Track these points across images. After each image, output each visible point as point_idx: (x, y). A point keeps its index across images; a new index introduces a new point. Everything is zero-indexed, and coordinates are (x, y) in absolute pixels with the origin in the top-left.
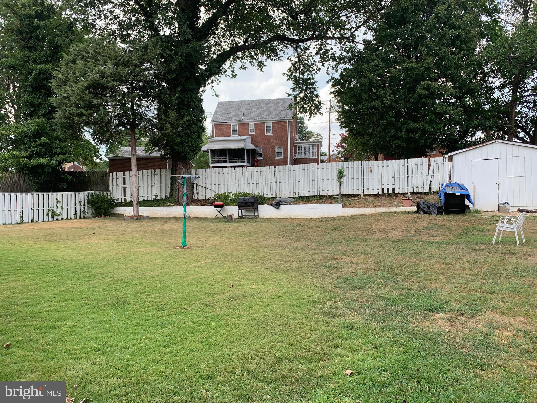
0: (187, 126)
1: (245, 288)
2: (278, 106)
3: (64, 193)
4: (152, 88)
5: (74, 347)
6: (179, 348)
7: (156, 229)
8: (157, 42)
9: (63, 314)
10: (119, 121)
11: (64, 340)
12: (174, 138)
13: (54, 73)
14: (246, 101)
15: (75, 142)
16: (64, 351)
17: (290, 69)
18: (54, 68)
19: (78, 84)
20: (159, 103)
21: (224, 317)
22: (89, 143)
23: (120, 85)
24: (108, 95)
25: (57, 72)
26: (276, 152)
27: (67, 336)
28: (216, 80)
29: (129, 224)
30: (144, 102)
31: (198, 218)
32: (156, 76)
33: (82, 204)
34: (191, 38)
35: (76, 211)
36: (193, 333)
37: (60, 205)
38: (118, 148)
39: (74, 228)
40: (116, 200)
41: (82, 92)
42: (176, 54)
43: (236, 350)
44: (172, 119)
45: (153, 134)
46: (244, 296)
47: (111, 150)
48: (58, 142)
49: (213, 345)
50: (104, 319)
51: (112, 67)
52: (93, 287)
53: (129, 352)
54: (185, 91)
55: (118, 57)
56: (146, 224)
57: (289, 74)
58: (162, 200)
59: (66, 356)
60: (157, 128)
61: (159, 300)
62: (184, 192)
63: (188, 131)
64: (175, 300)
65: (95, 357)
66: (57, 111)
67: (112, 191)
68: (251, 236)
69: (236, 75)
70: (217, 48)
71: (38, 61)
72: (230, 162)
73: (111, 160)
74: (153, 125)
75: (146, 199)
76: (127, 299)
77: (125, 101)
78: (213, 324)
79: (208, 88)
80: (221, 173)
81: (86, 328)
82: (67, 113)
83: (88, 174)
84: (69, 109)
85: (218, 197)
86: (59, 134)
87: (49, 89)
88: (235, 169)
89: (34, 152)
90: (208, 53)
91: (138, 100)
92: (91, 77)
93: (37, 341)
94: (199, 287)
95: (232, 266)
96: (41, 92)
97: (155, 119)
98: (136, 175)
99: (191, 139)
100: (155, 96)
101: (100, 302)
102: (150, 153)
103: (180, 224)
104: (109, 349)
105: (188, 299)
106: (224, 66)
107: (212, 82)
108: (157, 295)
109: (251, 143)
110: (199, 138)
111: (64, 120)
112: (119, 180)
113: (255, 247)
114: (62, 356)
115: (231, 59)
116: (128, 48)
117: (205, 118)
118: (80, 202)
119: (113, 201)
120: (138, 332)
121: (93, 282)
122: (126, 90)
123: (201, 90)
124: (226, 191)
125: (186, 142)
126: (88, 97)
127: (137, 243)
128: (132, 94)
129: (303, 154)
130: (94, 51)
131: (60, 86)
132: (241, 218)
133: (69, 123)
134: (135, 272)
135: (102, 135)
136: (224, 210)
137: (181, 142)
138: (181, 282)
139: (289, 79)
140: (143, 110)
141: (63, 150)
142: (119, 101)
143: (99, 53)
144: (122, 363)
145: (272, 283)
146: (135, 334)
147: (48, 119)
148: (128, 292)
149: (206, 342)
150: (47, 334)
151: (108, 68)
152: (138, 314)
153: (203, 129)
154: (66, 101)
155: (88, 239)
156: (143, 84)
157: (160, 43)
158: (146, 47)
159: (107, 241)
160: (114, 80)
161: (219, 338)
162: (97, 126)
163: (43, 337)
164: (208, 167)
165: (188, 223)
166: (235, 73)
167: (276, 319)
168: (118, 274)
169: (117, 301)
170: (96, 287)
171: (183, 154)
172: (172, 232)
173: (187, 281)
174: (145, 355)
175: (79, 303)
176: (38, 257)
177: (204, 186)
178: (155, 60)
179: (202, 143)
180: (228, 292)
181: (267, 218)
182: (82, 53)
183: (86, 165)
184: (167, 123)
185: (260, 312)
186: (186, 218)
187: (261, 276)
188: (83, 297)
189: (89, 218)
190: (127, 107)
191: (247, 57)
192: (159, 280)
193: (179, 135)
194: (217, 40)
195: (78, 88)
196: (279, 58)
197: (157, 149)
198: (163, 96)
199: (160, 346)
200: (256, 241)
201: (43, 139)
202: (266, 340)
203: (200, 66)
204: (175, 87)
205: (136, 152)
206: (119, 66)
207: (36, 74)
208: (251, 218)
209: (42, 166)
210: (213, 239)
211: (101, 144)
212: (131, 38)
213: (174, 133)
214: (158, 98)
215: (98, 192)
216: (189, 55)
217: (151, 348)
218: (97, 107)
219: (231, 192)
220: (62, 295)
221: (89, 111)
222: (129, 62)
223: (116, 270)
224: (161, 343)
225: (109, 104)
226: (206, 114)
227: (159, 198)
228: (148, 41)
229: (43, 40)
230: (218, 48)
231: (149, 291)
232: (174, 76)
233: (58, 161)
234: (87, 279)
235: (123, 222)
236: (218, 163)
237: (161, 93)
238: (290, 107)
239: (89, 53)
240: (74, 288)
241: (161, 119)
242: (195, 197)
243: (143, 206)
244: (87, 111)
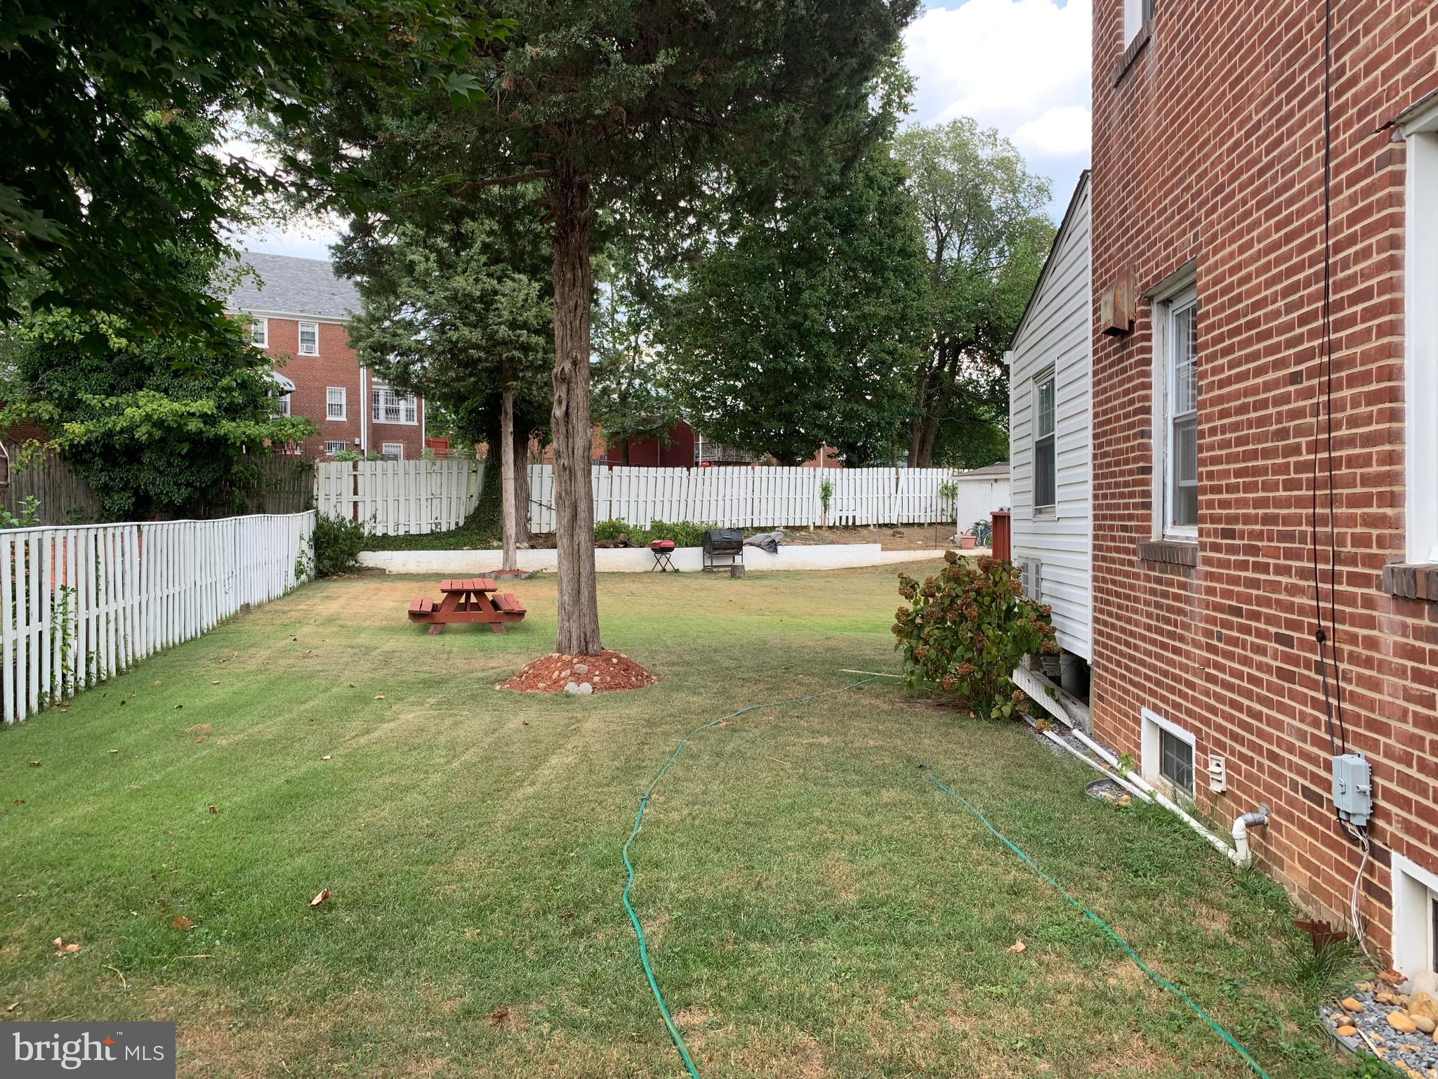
26: (328, 402)
58: (453, 532)
67: (321, 509)
75: (412, 532)
112: (343, 483)
129: (382, 413)
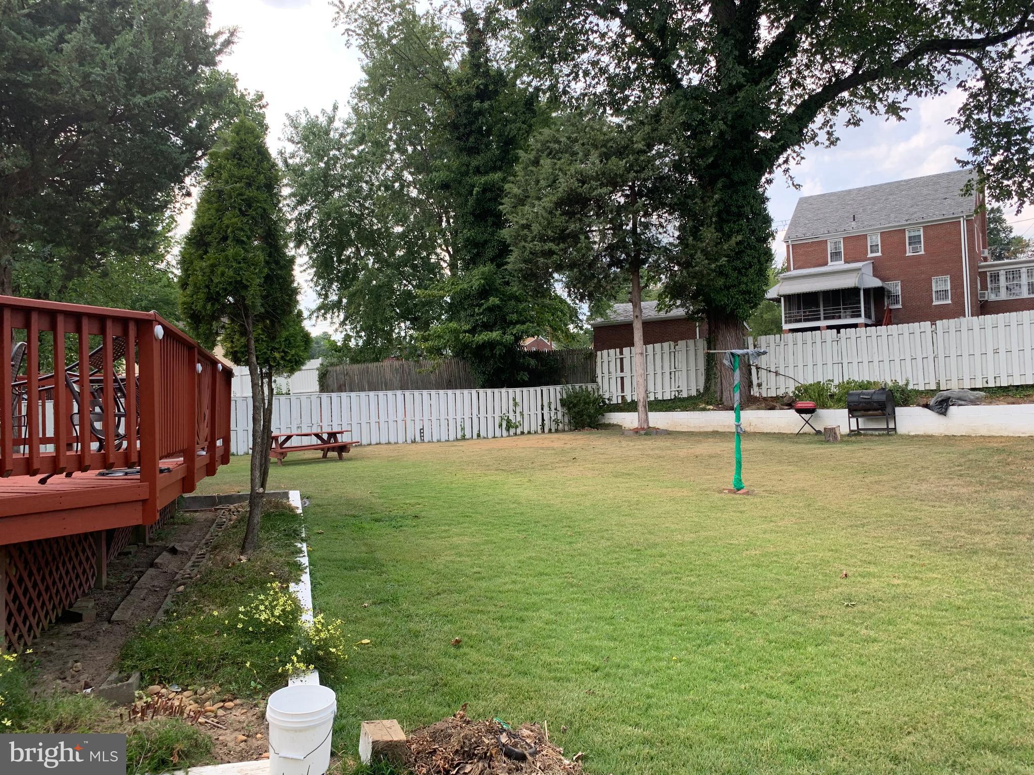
0: (737, 253)
1: (875, 583)
2: (936, 191)
3: (525, 389)
4: (668, 190)
5: (556, 659)
6: (743, 686)
7: (682, 453)
8: (678, 103)
9: (535, 598)
10: (612, 257)
11: (539, 643)
12: (712, 280)
13: (507, 186)
14: (859, 190)
15: (540, 301)
16: (540, 663)
17: (964, 108)
18: (505, 178)
19: (544, 199)
20: (681, 216)
21: (833, 638)
22: (562, 301)
23: (611, 192)
24: (592, 213)
25: (511, 185)
26: (934, 289)
27: (543, 638)
28: (795, 155)
29: (632, 444)
30: (655, 217)
31: (763, 434)
32: (676, 166)
33: (553, 407)
34: (742, 80)
35: (543, 420)
36: (770, 662)
37: (518, 410)
38: (610, 306)
39: (542, 448)
40: (608, 399)
41: (550, 213)
42: (713, 118)
43: (865, 709)
44: (708, 244)
45: (671, 275)
46: (875, 600)
47: (596, 310)
48: (513, 302)
49: (814, 693)
50: (601, 615)
51: (597, 162)
52: (580, 555)
53: (651, 680)
54: (732, 186)
55: (608, 141)
56: (662, 444)
57: (963, 119)
58: (690, 398)
59: (545, 673)
60: (678, 264)
61: (698, 589)
62: (736, 382)
63: (738, 263)
64: (730, 593)
65: (592, 681)
66: (511, 251)
67: (600, 384)
68: (880, 473)
69: (838, 139)
70: (796, 92)
71: (482, 169)
72: (826, 318)
73: (597, 329)
74: (671, 259)
75: (660, 398)
76: (640, 582)
77: (622, 221)
78: (809, 649)
79: (778, 173)
80: (809, 342)
81: (572, 627)
82: (527, 253)
83: (561, 356)
84: (531, 245)
85: (804, 391)
86: (515, 289)
87: (499, 215)
88: (838, 332)
89: (479, 322)
90: (778, 104)
91: (643, 216)
92: (564, 184)
93: (498, 640)
94: (774, 571)
95: (842, 533)
96: (486, 221)
97: (676, 246)
98: (642, 354)
99: (745, 279)
100: (676, 204)
101: (592, 583)
102: (667, 312)
103: (726, 444)
104: (614, 670)
105: (754, 594)
106: (811, 126)
107: (786, 162)
108: (693, 580)
109: (875, 275)
110: (761, 275)
111: (523, 266)
112: (612, 364)
113: (892, 496)
114: (539, 672)
115: (826, 109)
116: (624, 122)
117: (773, 234)
118: (550, 403)
119: (604, 402)
120: (663, 646)
121: (579, 545)
122: (622, 200)
123: (763, 179)
124: (820, 379)
125: (734, 286)
126: (559, 220)
127: (648, 478)
128: (633, 206)
129: (1003, 291)
130: (569, 138)
131: (515, 207)
132: (855, 435)
133: (531, 269)
134: (650, 533)
135: (584, 286)
136: (818, 417)
137: (725, 287)
138: (738, 558)
139: (962, 130)
140: (654, 233)
141: (521, 315)
142: (611, 221)
143: (576, 140)
144: (638, 700)
145: (939, 576)
146: (657, 649)
147: (499, 266)
148: (640, 570)
149: (798, 683)
150: (513, 631)
151: (592, 164)
152: (660, 612)
153: (768, 256)
154: (526, 231)
155: (564, 469)
156: (653, 184)
157: (682, 103)
158: (656, 116)
159: (597, 472)
160: (602, 185)
161: (825, 679)
162: (575, 270)
163: (507, 635)
164: (780, 330)
165: (745, 445)
166: (836, 135)
167: (954, 655)
168: (619, 534)
169: (621, 584)
170: (584, 555)
171: (728, 310)
172: (712, 461)
173: (750, 558)
174: (679, 690)
175: (559, 581)
176: (491, 497)
177: (773, 369)
178: (674, 136)
179: (767, 285)
180: (837, 587)
181: (916, 436)
182: (549, 144)
183: (558, 340)
184: (699, 252)
185: (913, 636)
186: (740, 434)
187: (911, 560)
188: (564, 570)
189: (564, 431)
190: (626, 230)
191: (862, 97)
192: (695, 551)
193: (721, 272)
194: (794, 76)
195: (544, 207)
196: (936, 89)
197: (679, 302)
198: (689, 201)
199: (706, 677)
200: (894, 484)
201: (491, 299)
202: (932, 697)
203: (762, 134)
204: (712, 182)
205: (641, 311)
206: (610, 158)
207: (478, 192)
208: (879, 435)
209: (491, 345)
210: (796, 477)
211: (581, 301)
212: (629, 103)
213: (711, 270)
214: (680, 207)
215: (577, 386)
216: (739, 116)
217: (689, 679)
218: (575, 237)
219: (832, 381)
220: (532, 564)
221: (562, 246)
222: (628, 146)
223: (616, 528)
224: (709, 673)
225: (594, 228)
226: (774, 226)
227: (685, 395)
228: (661, 102)
229: (489, 132)
230: (799, 91)
231: (678, 570)
232: (710, 161)
233: (515, 335)
234: (569, 540)
235: (621, 439)
236: (800, 321)
237: (686, 197)
238: (967, 190)
239: (559, 142)
240: (549, 554)
241: (687, 246)
242: (755, 392)
243: (656, 410)
244: (558, 245)
